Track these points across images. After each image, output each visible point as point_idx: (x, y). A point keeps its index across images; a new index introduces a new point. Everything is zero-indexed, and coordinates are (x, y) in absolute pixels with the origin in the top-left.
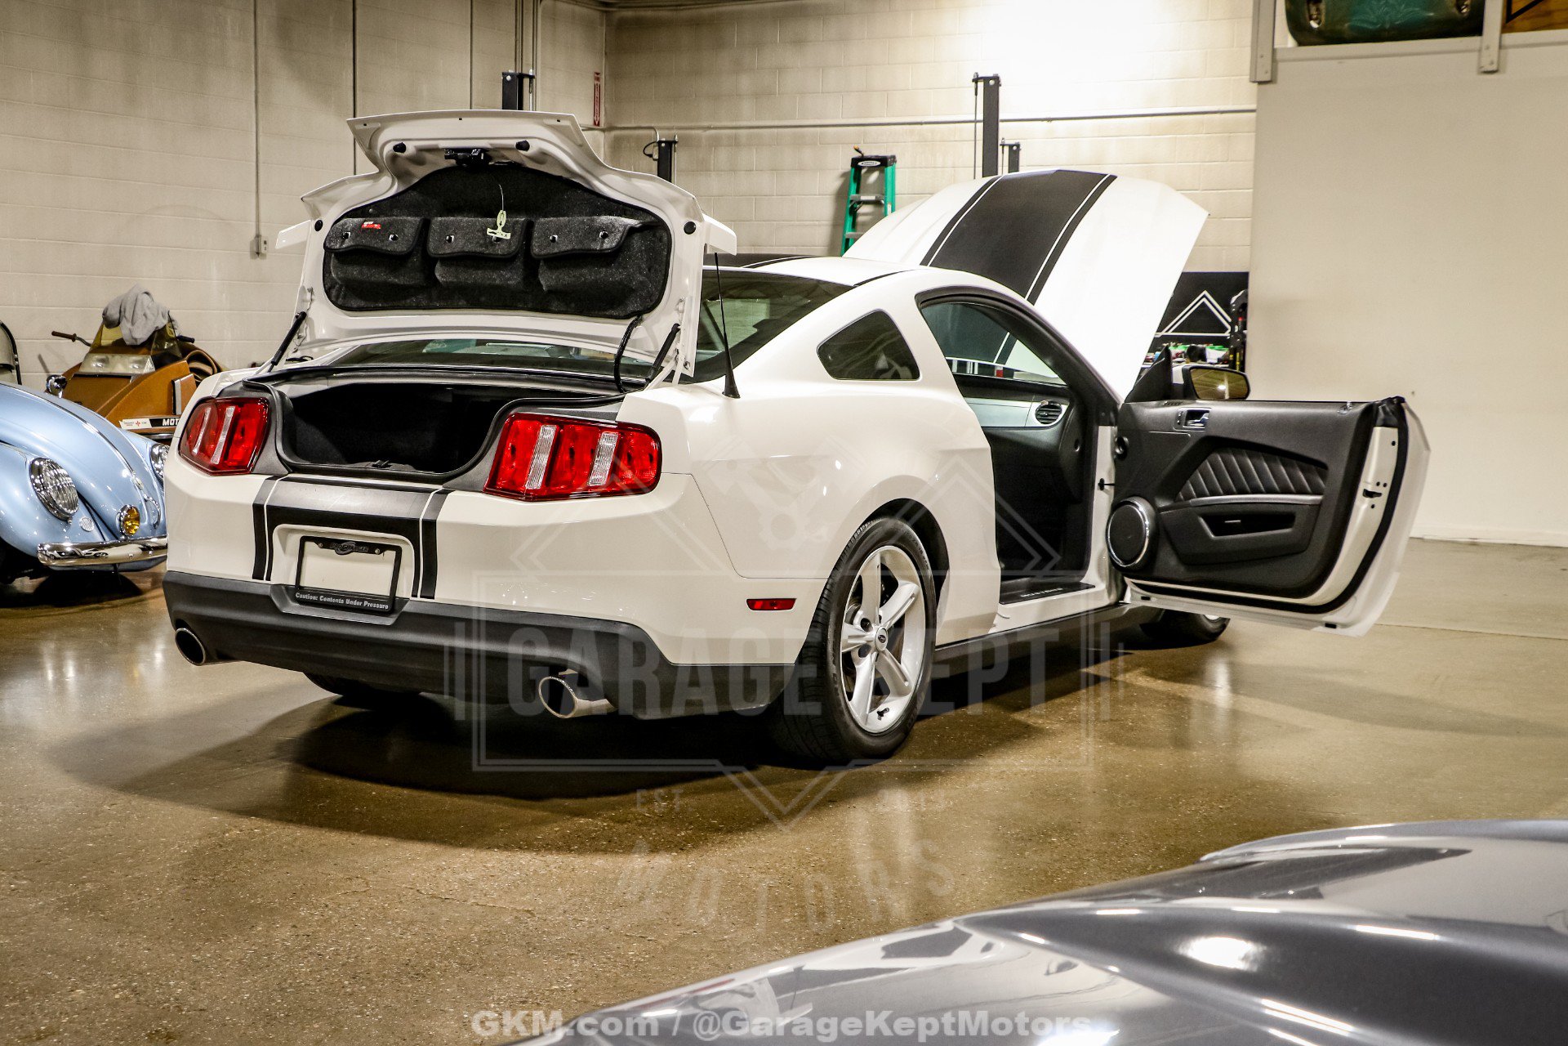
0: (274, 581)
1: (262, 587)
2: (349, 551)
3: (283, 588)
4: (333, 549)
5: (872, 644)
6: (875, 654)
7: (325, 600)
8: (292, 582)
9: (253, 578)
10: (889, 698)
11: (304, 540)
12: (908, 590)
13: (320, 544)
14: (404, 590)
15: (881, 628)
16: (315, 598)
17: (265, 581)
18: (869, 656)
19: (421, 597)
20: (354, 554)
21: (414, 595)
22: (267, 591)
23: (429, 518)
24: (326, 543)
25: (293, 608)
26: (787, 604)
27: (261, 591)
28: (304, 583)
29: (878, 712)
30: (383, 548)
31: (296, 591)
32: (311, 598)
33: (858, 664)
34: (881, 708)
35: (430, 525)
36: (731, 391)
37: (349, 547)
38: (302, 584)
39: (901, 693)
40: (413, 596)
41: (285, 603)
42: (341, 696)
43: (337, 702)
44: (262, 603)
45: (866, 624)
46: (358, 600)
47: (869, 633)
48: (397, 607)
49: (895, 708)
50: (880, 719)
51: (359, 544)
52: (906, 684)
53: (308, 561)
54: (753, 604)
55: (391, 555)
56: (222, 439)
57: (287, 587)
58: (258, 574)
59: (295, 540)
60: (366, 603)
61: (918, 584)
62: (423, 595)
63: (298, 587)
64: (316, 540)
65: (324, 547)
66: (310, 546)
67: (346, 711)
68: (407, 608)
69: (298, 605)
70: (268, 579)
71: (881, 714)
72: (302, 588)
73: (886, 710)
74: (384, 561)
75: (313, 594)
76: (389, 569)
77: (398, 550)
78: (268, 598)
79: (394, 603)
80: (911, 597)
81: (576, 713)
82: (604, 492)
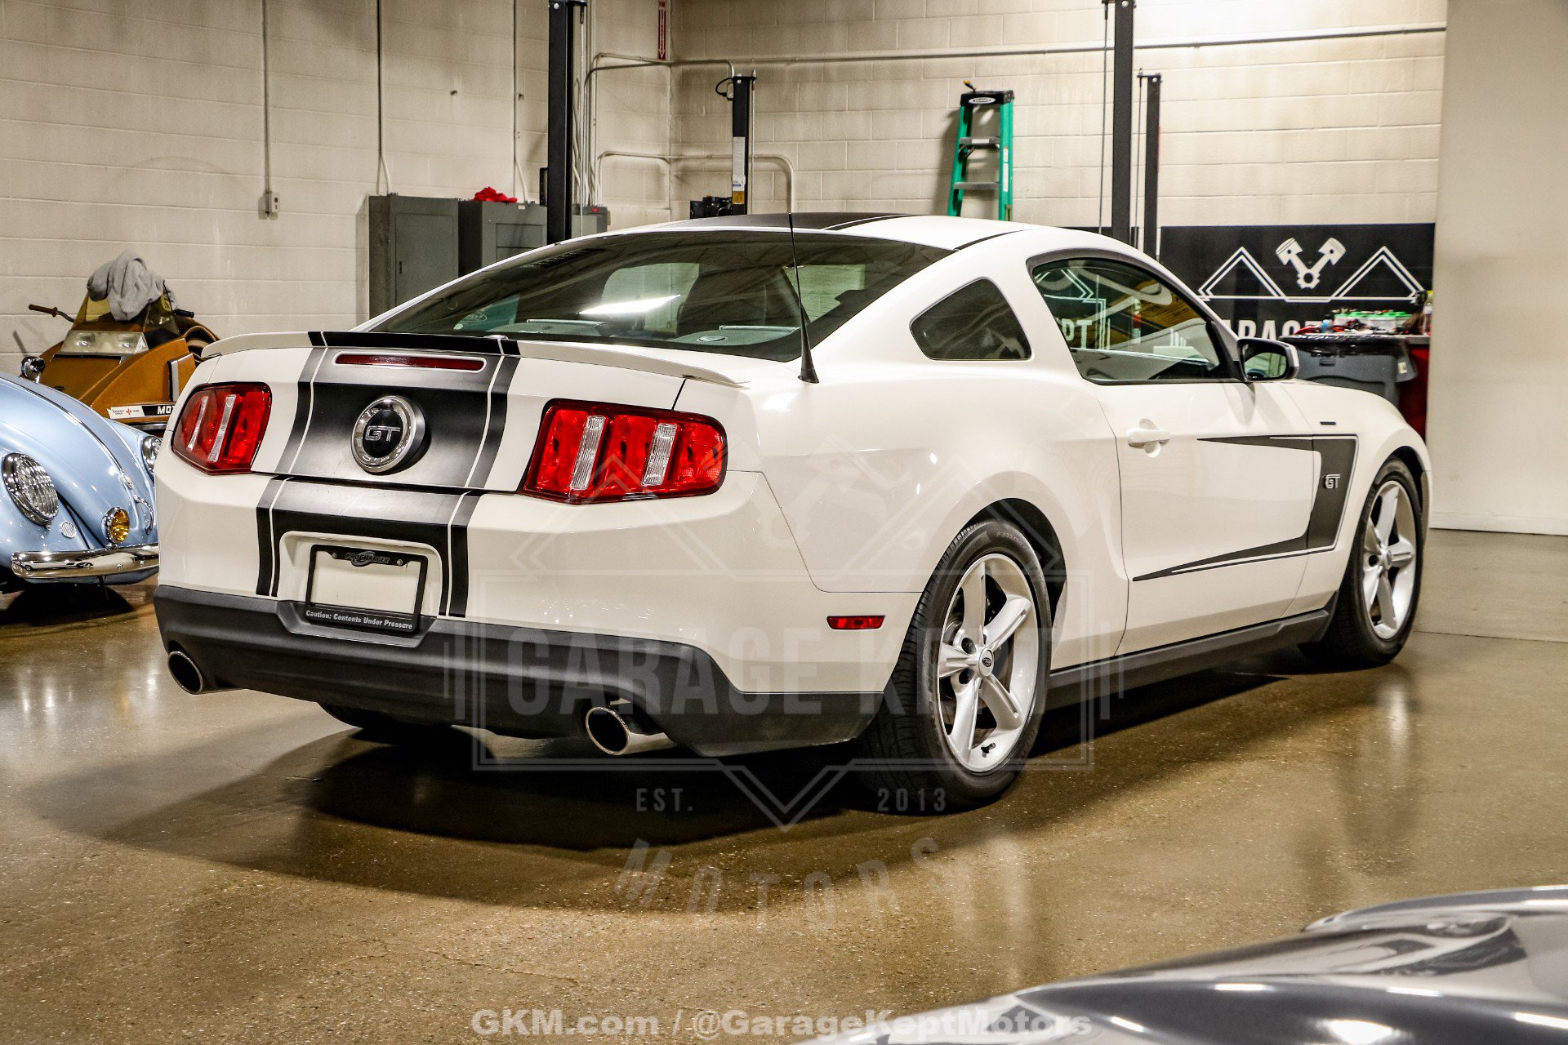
0: (281, 596)
1: (268, 603)
2: (367, 562)
3: (291, 604)
4: (349, 559)
5: (975, 668)
6: (979, 679)
7: (340, 618)
8: (302, 598)
9: (258, 593)
10: (995, 731)
11: (315, 549)
12: (1017, 606)
13: (334, 554)
14: (431, 607)
15: (986, 650)
16: (327, 616)
17: (270, 597)
18: (971, 683)
19: (450, 615)
20: (372, 565)
21: (442, 613)
22: (274, 609)
23: (460, 523)
24: (340, 553)
25: (303, 628)
26: (875, 622)
27: (266, 609)
28: (318, 598)
29: (983, 748)
30: (406, 558)
31: (306, 608)
32: (324, 616)
33: (959, 691)
34: (986, 743)
35: (460, 532)
36: (809, 375)
37: (366, 558)
38: (313, 600)
39: (1009, 726)
40: (440, 614)
41: (294, 623)
42: (360, 729)
43: (356, 736)
44: (268, 621)
45: (967, 646)
46: (378, 619)
47: (971, 655)
48: (422, 627)
49: (1002, 743)
50: (985, 756)
51: (378, 553)
52: (1016, 715)
53: (321, 574)
54: (834, 622)
55: (415, 566)
56: (221, 432)
57: (296, 603)
58: (262, 589)
59: (304, 549)
60: (386, 622)
61: (1029, 599)
62: (452, 612)
63: (309, 604)
64: (330, 549)
65: (338, 558)
66: (322, 556)
67: (367, 746)
68: (434, 628)
69: (309, 624)
70: (274, 594)
71: (986, 750)
72: (313, 605)
73: (991, 746)
74: (406, 574)
75: (325, 612)
76: (414, 582)
77: (424, 561)
78: (275, 616)
79: (419, 622)
80: (1022, 614)
81: (629, 749)
82: (661, 493)
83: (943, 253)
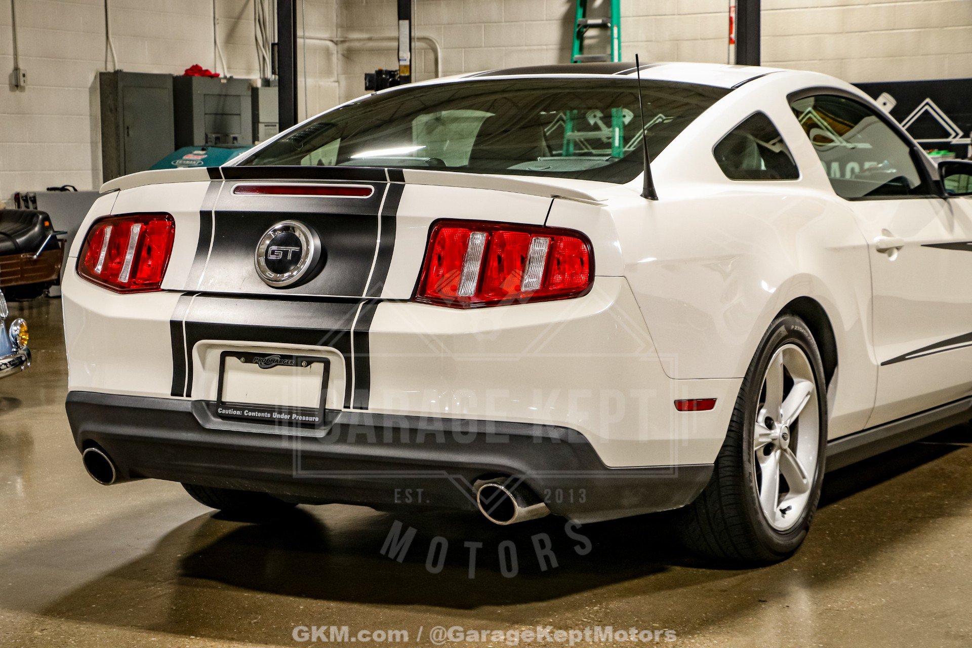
0: (195, 396)
1: (183, 403)
2: (274, 364)
3: (203, 403)
4: (256, 363)
5: (776, 443)
6: (779, 452)
7: (250, 414)
8: (213, 397)
9: (172, 394)
10: (788, 496)
11: (224, 355)
12: (803, 388)
13: (242, 359)
14: (335, 401)
15: (784, 426)
16: (239, 413)
17: (185, 398)
18: (772, 454)
19: (354, 408)
20: (278, 367)
21: (347, 406)
22: (188, 407)
23: (362, 329)
24: (248, 357)
25: (216, 423)
26: (707, 404)
27: (181, 408)
28: (227, 398)
29: (781, 510)
30: (310, 361)
31: (218, 406)
32: (235, 413)
33: (763, 462)
34: (784, 505)
35: (362, 337)
36: (650, 193)
37: (273, 361)
38: (224, 400)
39: (799, 491)
40: (345, 407)
41: (205, 417)
42: (219, 510)
43: (215, 516)
44: (186, 420)
45: (769, 423)
47: (773, 431)
48: (329, 418)
49: (796, 504)
50: (783, 517)
51: (283, 357)
52: (805, 481)
53: (230, 376)
54: (680, 405)
55: (319, 367)
56: (129, 257)
57: (207, 403)
58: (177, 390)
59: (214, 356)
60: (294, 416)
61: (812, 382)
62: (356, 406)
63: (220, 403)
64: (238, 355)
65: (246, 362)
66: (231, 361)
68: (338, 420)
69: (220, 420)
70: (189, 395)
71: (783, 512)
72: (224, 403)
73: (789, 508)
74: (311, 374)
75: (236, 409)
76: (318, 381)
77: (327, 364)
78: (190, 414)
79: (326, 415)
80: (807, 395)
81: (516, 519)
82: (537, 297)
83: (724, 92)
